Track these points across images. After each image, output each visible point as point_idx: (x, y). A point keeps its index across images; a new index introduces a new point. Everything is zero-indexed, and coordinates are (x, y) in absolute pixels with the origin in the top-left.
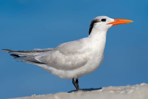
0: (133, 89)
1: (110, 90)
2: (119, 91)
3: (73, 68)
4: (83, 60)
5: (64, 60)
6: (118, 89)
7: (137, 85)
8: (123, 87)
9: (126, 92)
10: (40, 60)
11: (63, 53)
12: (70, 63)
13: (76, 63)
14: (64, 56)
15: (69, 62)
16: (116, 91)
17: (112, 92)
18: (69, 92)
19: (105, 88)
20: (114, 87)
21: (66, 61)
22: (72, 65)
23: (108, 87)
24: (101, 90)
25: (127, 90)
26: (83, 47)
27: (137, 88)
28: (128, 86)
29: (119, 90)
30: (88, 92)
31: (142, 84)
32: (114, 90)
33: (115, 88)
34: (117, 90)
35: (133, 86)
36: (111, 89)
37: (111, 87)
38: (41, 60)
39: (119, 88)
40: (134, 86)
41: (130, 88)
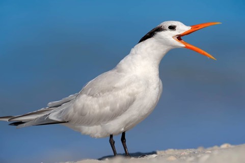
0: (208, 153)
1: (170, 155)
2: (185, 158)
3: (114, 115)
4: (128, 97)
5: (96, 106)
6: (183, 154)
7: (216, 147)
8: (192, 151)
9: (198, 159)
10: (58, 118)
11: (92, 96)
12: (107, 109)
13: (118, 105)
14: (96, 99)
15: (105, 106)
16: (180, 157)
17: (172, 158)
18: (100, 159)
19: (161, 152)
20: (176, 150)
21: (101, 107)
22: (112, 110)
23: (166, 151)
24: (154, 156)
25: (199, 156)
26: (124, 76)
27: (216, 153)
28: (200, 149)
29: (185, 156)
30: (133, 158)
31: (224, 146)
32: (176, 156)
33: (177, 152)
34: (182, 156)
35: (208, 149)
36: (171, 153)
37: (171, 150)
38: (60, 118)
39: (186, 152)
40: (211, 149)
41: (204, 153)
